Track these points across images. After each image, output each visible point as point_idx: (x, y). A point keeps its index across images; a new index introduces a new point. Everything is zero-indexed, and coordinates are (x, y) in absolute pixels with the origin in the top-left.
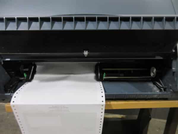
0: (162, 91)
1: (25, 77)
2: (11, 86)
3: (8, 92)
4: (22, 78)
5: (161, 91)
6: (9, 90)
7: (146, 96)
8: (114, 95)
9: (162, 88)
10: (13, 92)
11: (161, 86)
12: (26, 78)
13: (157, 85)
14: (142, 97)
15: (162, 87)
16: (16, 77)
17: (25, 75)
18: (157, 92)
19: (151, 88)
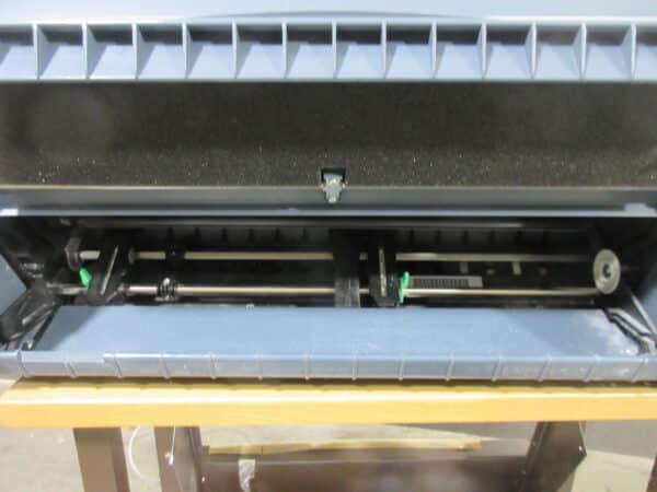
0: (648, 351)
1: (83, 286)
2: (25, 321)
3: (12, 344)
4: (73, 291)
5: (643, 348)
6: (17, 335)
7: (583, 370)
8: (448, 363)
9: (646, 339)
10: (30, 346)
11: (644, 330)
12: (85, 289)
13: (622, 323)
14: (565, 375)
15: (645, 335)
16: (49, 285)
17: (85, 277)
18: (627, 356)
19: (601, 335)
